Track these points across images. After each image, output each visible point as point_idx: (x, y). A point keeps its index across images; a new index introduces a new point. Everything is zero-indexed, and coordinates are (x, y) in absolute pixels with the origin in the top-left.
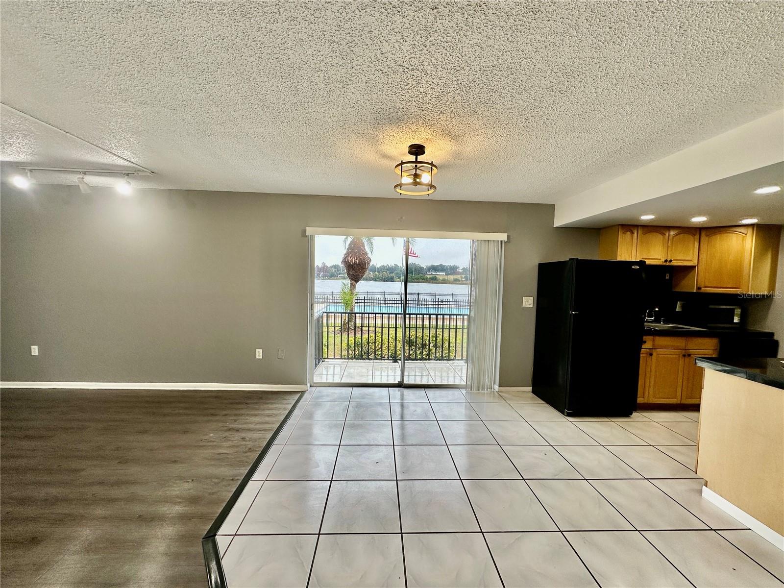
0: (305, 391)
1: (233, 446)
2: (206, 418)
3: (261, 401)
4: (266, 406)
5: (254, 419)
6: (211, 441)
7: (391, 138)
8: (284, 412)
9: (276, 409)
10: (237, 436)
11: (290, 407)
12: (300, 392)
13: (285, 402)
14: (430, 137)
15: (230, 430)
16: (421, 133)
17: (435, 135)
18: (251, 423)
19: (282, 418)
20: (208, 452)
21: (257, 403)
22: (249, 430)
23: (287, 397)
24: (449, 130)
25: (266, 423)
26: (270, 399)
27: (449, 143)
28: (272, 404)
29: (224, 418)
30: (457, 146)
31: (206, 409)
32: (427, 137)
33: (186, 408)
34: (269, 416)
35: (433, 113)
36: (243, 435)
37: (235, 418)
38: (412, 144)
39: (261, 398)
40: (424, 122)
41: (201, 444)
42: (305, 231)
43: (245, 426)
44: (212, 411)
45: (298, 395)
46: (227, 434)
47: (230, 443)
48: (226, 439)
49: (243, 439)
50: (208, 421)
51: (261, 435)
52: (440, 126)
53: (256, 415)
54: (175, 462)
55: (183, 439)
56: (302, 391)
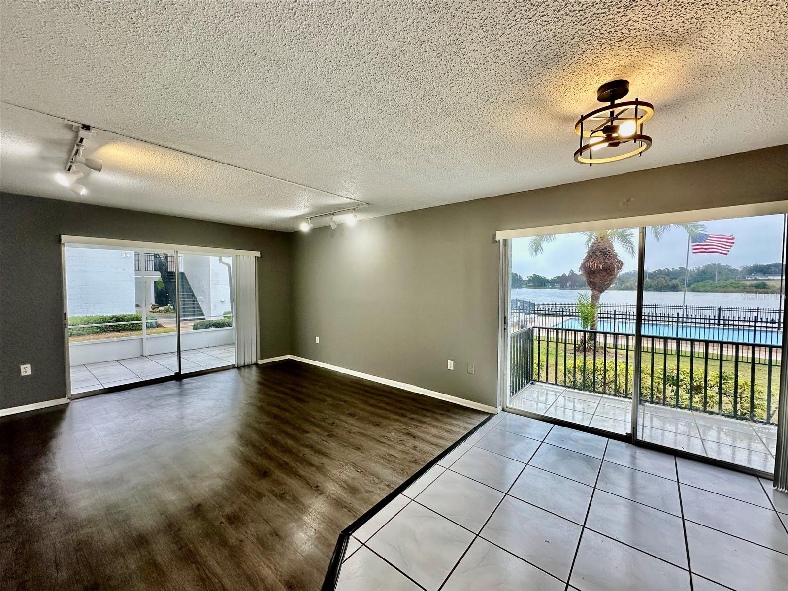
0: (495, 414)
1: (403, 452)
2: (397, 417)
3: (448, 413)
4: (448, 420)
5: (434, 431)
6: (390, 440)
7: (562, 90)
8: (463, 432)
9: (457, 426)
10: (411, 442)
11: (472, 427)
12: (487, 413)
13: (469, 420)
14: (627, 60)
15: (408, 434)
16: (606, 61)
17: (635, 54)
18: (429, 434)
19: (459, 437)
20: (383, 449)
21: (442, 414)
22: (423, 440)
23: (474, 416)
24: (659, 32)
25: (442, 438)
26: (456, 414)
27: (673, 55)
28: (456, 419)
29: (409, 421)
30: (695, 53)
31: (401, 408)
32: (622, 62)
33: (387, 404)
34: (448, 431)
35: (611, 17)
36: (417, 443)
37: (419, 424)
38: (600, 85)
39: (448, 411)
40: (603, 41)
41: (383, 440)
42: (495, 236)
43: (421, 435)
44: (403, 412)
45: (486, 417)
46: (404, 438)
47: (402, 447)
48: (402, 442)
49: (415, 448)
50: (397, 420)
51: (431, 449)
52: (638, 33)
53: (436, 427)
54: (358, 449)
55: (375, 432)
56: (491, 414)
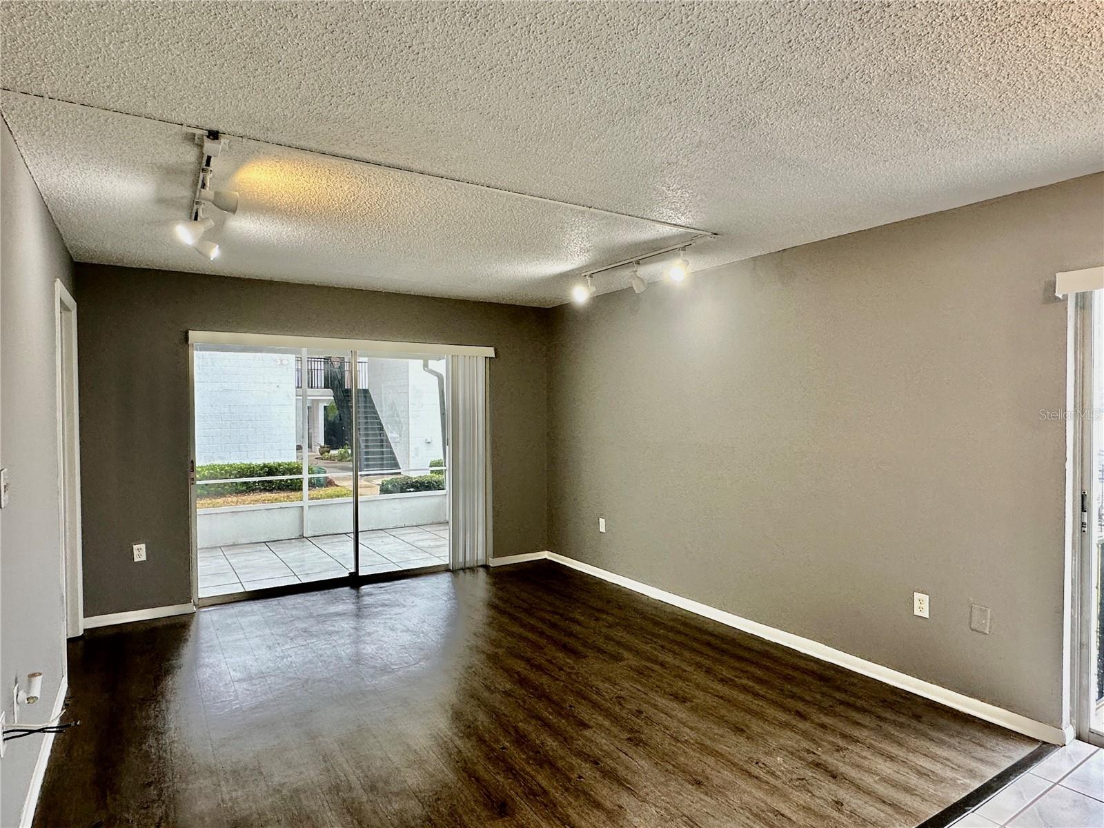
1: (807, 809)
2: (783, 717)
3: (914, 723)
4: (922, 743)
5: (886, 768)
6: (773, 774)
8: (967, 782)
9: (945, 761)
10: (827, 789)
11: (991, 773)
12: (1033, 740)
13: (980, 752)
15: (818, 765)
18: (869, 771)
19: (957, 796)
20: (755, 795)
21: (901, 725)
22: (859, 788)
23: (991, 742)
25: (908, 790)
26: (941, 729)
28: (941, 743)
29: (818, 733)
31: (793, 696)
33: (760, 681)
34: (921, 773)
36: (843, 794)
37: (841, 743)
39: (918, 718)
41: (755, 770)
43: (853, 773)
44: (800, 706)
45: (1028, 750)
46: (809, 773)
47: (804, 798)
48: (803, 784)
49: (838, 804)
50: (784, 725)
51: (882, 815)
53: (891, 758)
54: (698, 783)
55: (737, 747)
56: (1045, 743)
